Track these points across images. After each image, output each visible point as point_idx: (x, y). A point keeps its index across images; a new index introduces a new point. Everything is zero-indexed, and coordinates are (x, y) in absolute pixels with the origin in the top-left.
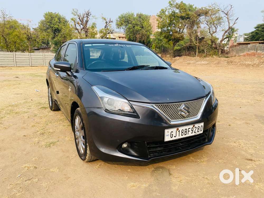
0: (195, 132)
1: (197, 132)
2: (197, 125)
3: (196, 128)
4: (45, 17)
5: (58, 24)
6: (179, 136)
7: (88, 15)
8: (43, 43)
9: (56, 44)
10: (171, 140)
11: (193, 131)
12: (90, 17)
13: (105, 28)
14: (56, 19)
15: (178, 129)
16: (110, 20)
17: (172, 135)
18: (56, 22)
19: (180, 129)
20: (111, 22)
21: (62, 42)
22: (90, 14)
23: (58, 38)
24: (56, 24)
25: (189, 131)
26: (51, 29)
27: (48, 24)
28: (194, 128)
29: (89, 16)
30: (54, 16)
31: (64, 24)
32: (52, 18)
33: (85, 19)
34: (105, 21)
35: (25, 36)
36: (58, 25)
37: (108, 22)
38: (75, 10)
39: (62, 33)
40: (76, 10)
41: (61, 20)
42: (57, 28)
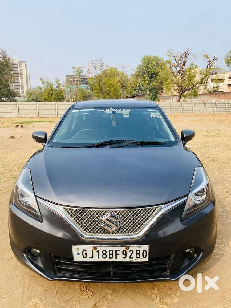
0: (130, 258)
1: (135, 258)
2: (134, 248)
3: (131, 252)
4: (142, 62)
5: (155, 67)
6: (98, 258)
7: (186, 54)
8: (140, 90)
9: (151, 90)
10: (85, 261)
11: (126, 255)
12: (190, 57)
13: (207, 68)
14: (154, 63)
15: (95, 249)
16: (215, 58)
17: (86, 254)
18: (153, 66)
19: (101, 248)
20: (215, 59)
21: (158, 87)
22: (189, 53)
23: (154, 84)
24: (152, 68)
25: (119, 254)
26: (147, 74)
27: (145, 68)
28: (128, 251)
29: (188, 55)
30: (152, 60)
31: (161, 67)
32: (149, 61)
33: (183, 59)
34: (207, 60)
35: (119, 84)
36: (155, 69)
37: (212, 61)
38: (170, 51)
39: (158, 78)
40: (172, 50)
41: (158, 63)
42: (153, 72)
